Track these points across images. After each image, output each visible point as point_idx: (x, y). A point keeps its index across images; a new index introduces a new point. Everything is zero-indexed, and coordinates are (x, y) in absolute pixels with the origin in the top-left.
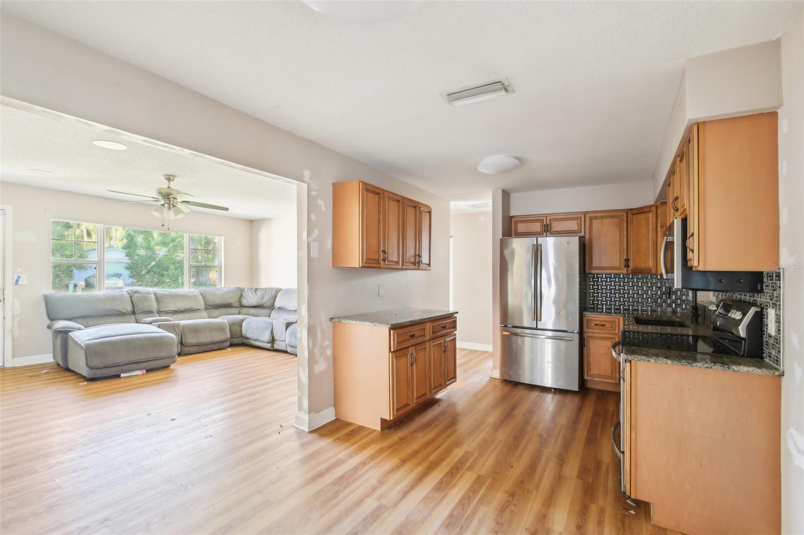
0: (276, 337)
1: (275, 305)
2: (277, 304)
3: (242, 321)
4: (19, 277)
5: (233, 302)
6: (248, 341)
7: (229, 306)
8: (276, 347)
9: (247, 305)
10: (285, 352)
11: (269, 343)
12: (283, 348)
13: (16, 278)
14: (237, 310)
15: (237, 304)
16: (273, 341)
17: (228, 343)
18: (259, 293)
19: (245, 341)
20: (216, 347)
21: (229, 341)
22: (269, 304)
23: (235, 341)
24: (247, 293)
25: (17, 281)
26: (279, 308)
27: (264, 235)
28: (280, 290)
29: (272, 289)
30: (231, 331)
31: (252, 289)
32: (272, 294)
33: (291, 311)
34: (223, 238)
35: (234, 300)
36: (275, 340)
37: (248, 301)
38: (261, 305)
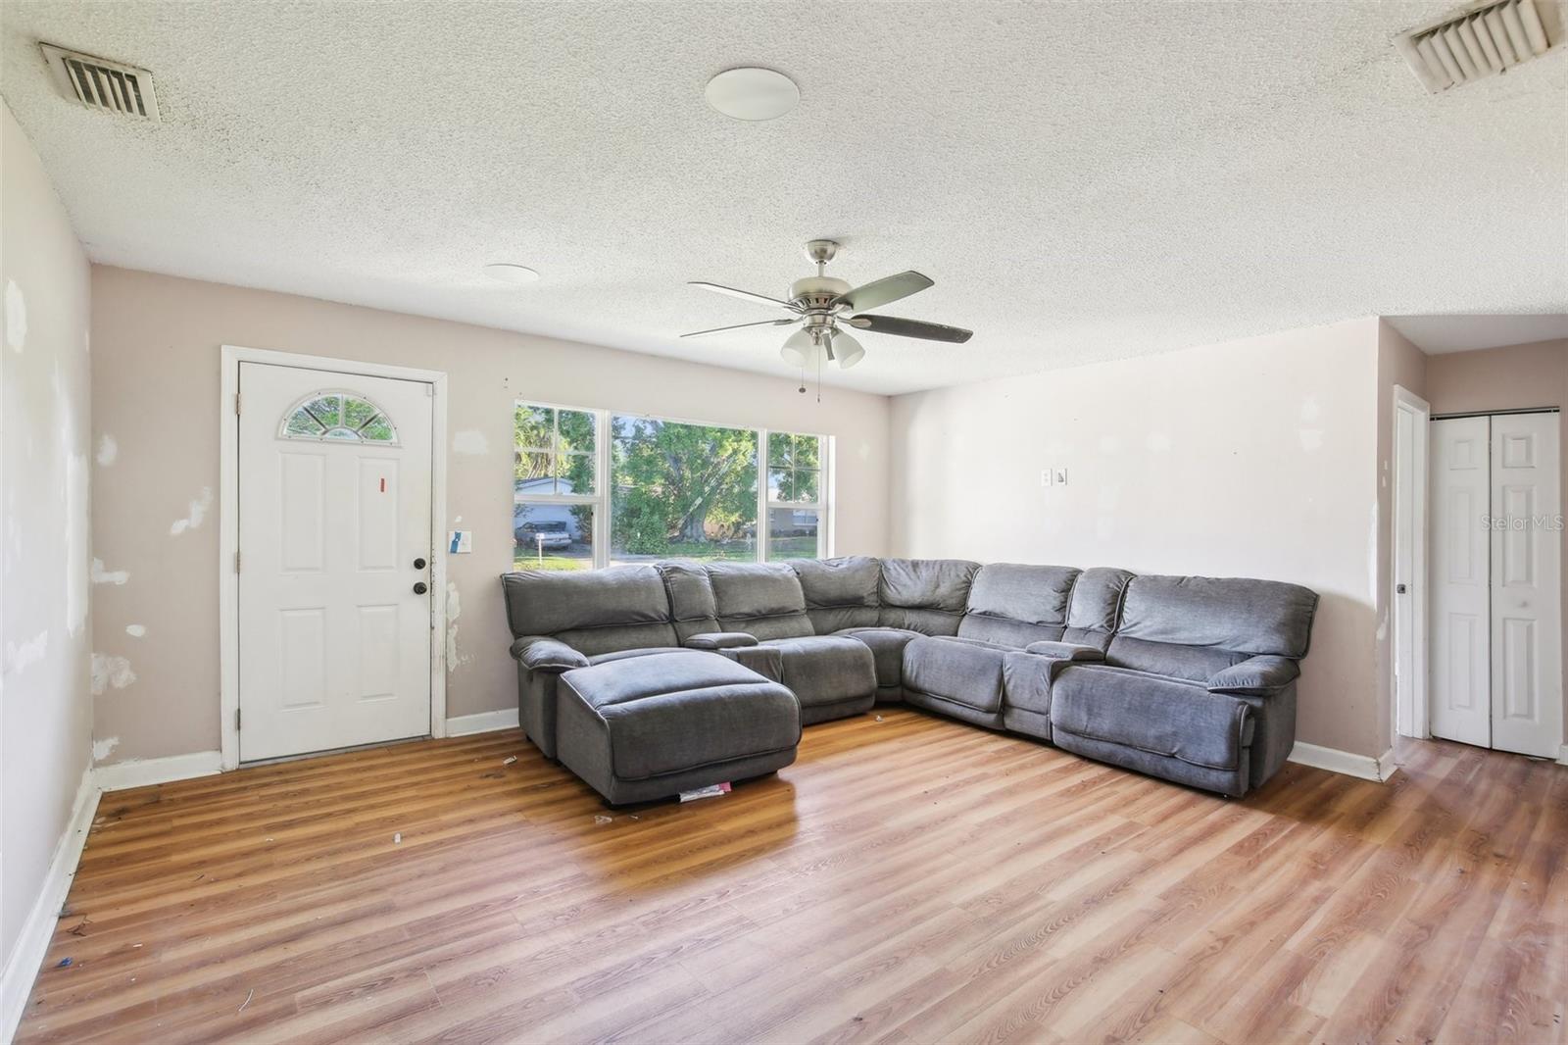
0: (1013, 699)
1: (971, 604)
2: (977, 601)
3: (903, 644)
4: (458, 536)
5: (865, 594)
6: (921, 697)
7: (854, 603)
8: (1010, 723)
9: (898, 603)
10: (1046, 743)
11: (989, 711)
12: (1042, 733)
13: (452, 537)
14: (873, 615)
15: (872, 600)
16: (1003, 707)
17: (872, 702)
18: (924, 573)
19: (910, 697)
20: (848, 711)
21: (874, 697)
22: (953, 602)
23: (888, 694)
24: (893, 572)
25: (455, 544)
26: (984, 613)
27: (922, 432)
28: (976, 567)
29: (956, 563)
30: (878, 671)
31: (903, 562)
32: (958, 576)
33: (1022, 622)
34: (832, 439)
35: (867, 589)
36: (1012, 707)
37: (899, 593)
38: (932, 604)
